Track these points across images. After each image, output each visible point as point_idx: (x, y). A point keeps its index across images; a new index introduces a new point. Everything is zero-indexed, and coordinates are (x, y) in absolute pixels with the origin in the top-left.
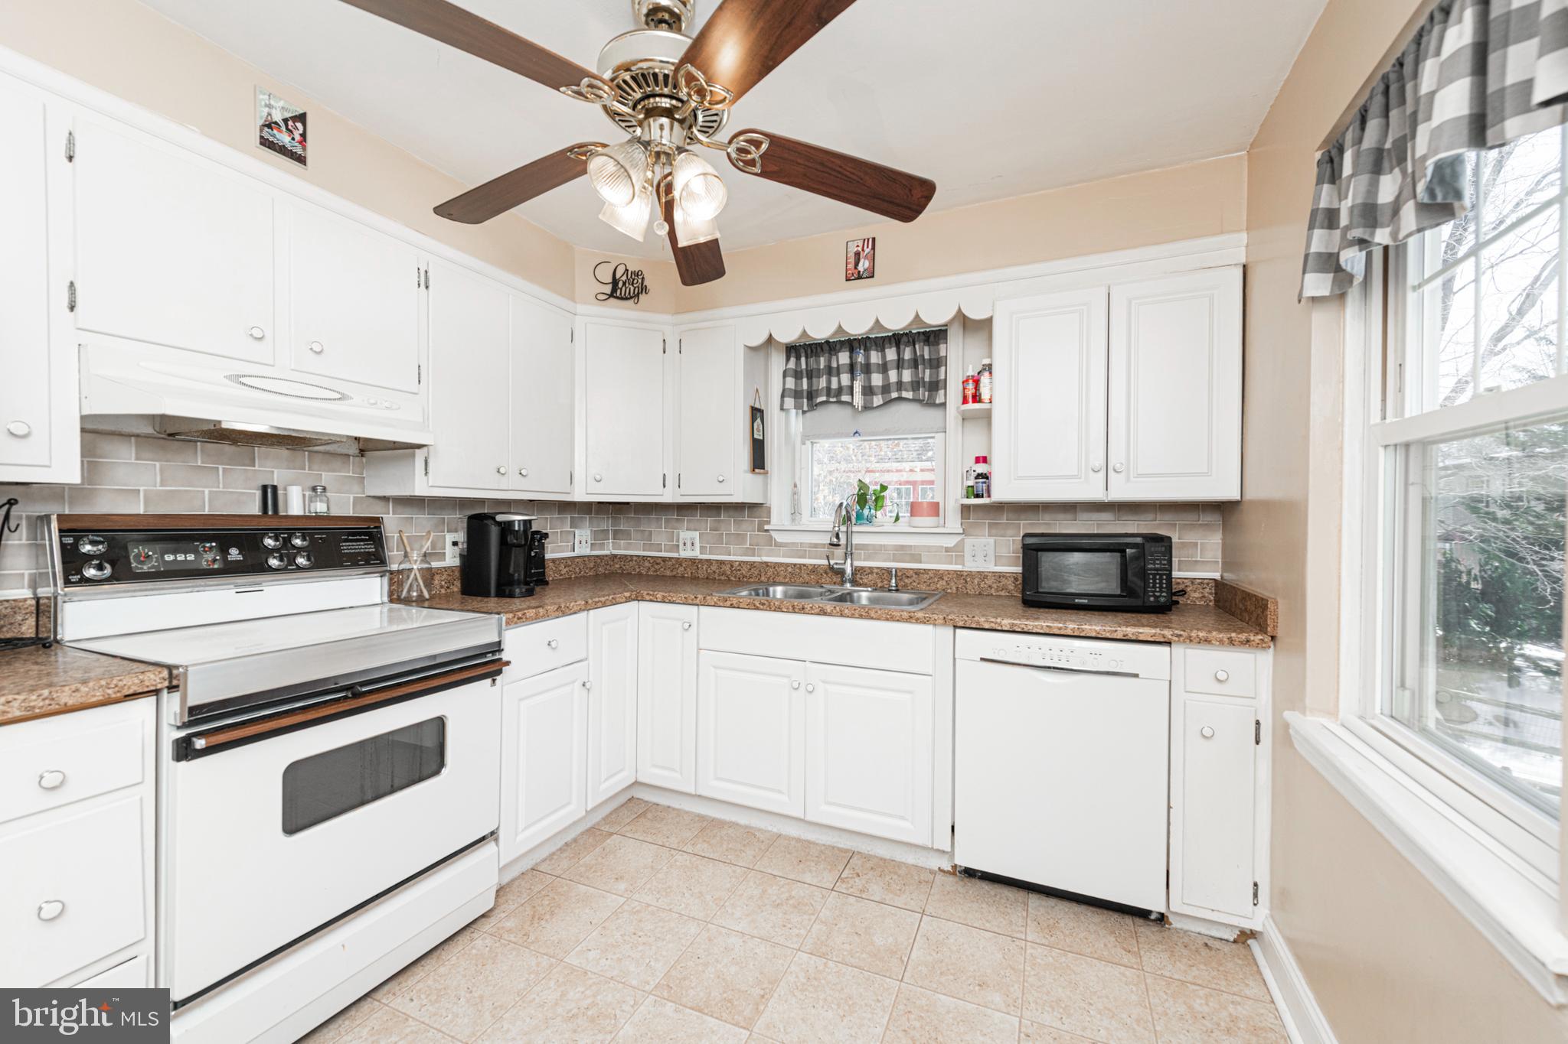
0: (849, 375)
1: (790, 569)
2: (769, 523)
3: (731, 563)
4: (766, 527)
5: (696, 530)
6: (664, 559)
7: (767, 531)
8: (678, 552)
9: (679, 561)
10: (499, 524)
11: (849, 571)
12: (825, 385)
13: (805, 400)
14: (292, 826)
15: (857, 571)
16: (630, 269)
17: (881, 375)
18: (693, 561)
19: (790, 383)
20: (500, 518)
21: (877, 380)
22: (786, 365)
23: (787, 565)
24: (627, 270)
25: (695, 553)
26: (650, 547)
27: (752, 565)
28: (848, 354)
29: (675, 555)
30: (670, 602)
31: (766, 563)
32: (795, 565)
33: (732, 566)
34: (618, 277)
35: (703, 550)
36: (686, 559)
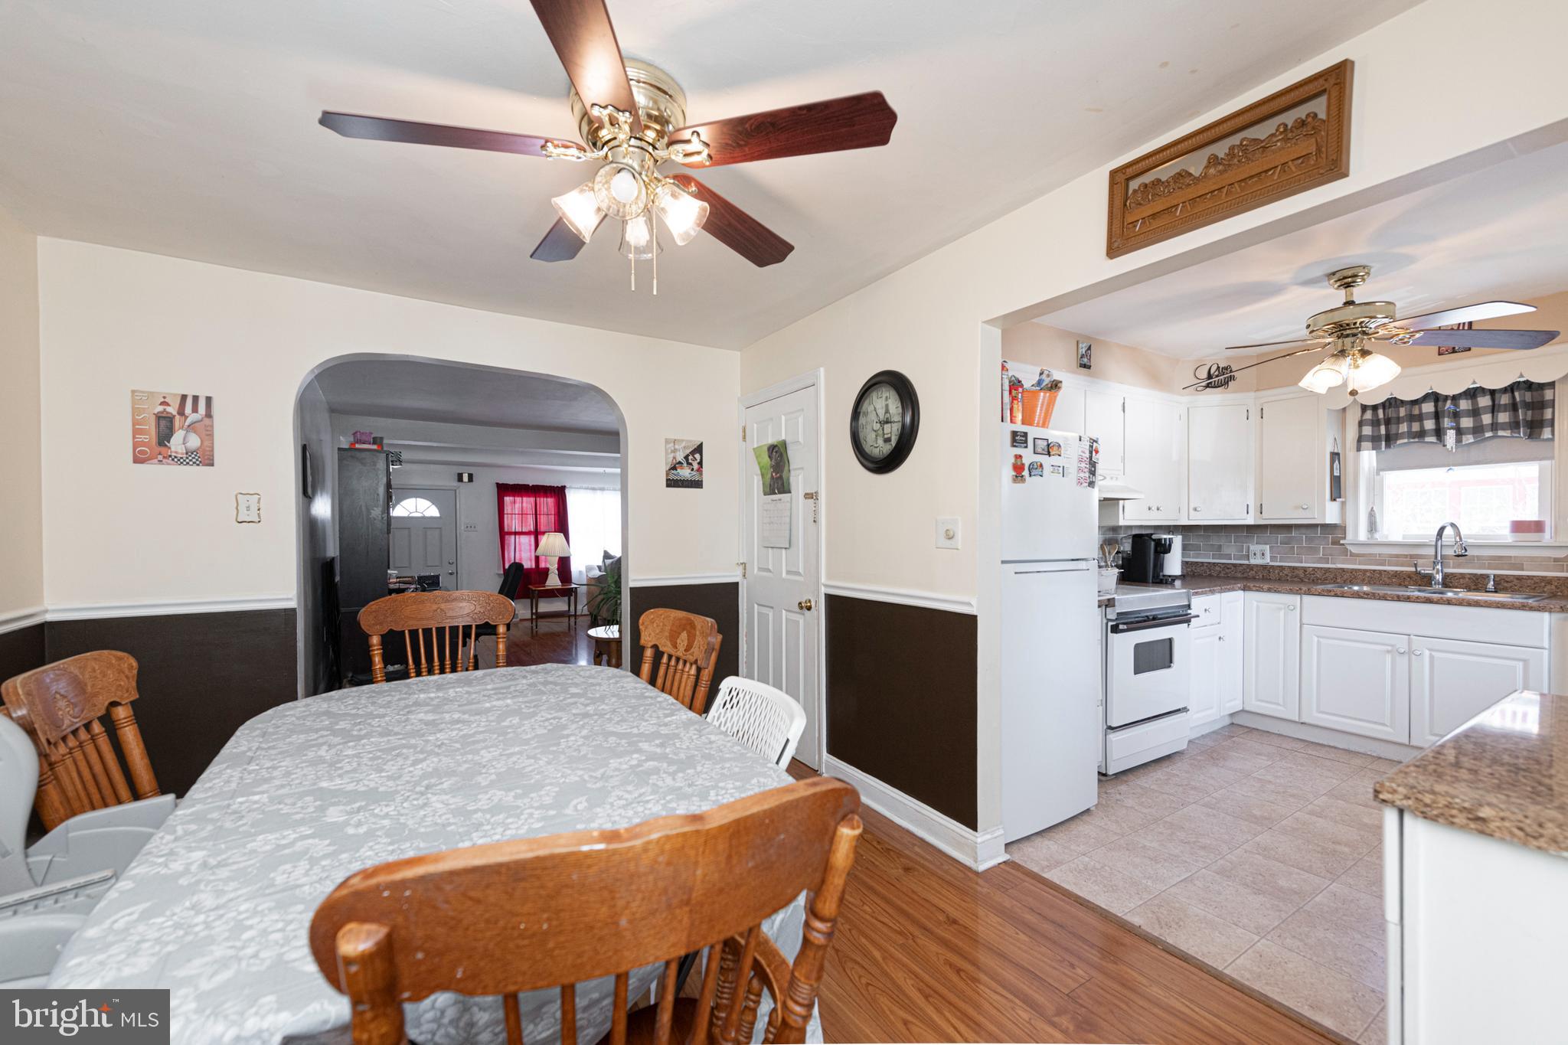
0: (1434, 421)
1: (1368, 574)
2: (1345, 538)
3: (1305, 569)
4: (1342, 542)
5: (1266, 544)
6: (1235, 565)
7: (1343, 544)
8: (1248, 559)
9: (1251, 567)
10: (1154, 540)
11: (1439, 577)
12: (1406, 430)
13: (1383, 443)
14: (1137, 671)
15: (1446, 576)
16: (1221, 366)
17: (1471, 419)
18: (1264, 567)
19: (1367, 430)
20: (1154, 537)
21: (1466, 422)
22: (1362, 416)
23: (1366, 571)
24: (1218, 367)
25: (1267, 560)
26: (1221, 557)
27: (1328, 570)
28: (1433, 404)
29: (1246, 562)
30: (1275, 591)
31: (1343, 570)
32: (1374, 571)
33: (1306, 571)
34: (1212, 372)
35: (1273, 558)
36: (1257, 566)
